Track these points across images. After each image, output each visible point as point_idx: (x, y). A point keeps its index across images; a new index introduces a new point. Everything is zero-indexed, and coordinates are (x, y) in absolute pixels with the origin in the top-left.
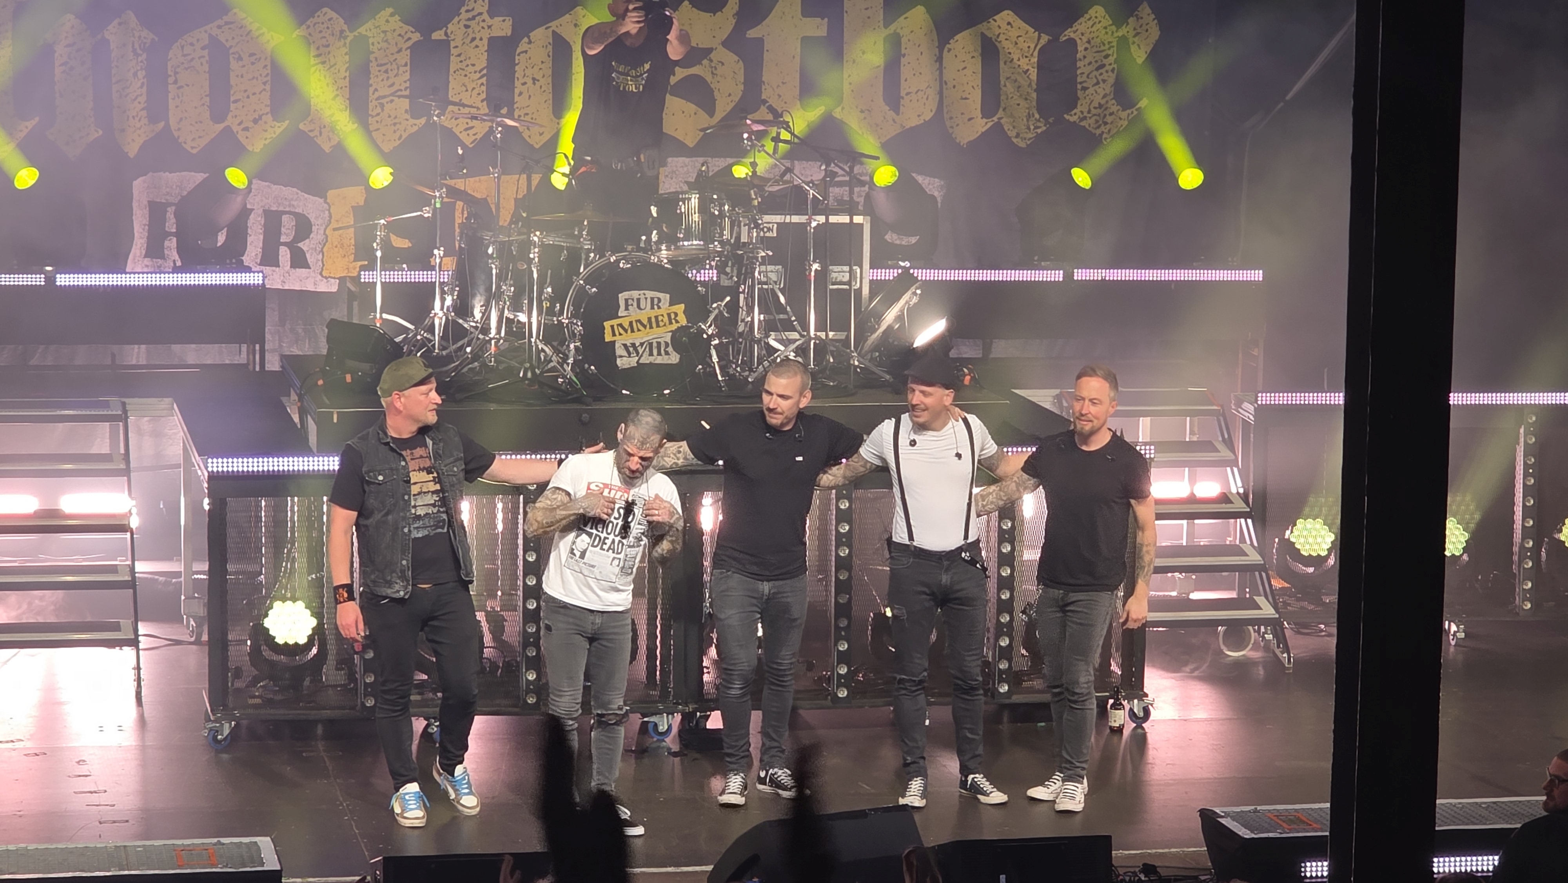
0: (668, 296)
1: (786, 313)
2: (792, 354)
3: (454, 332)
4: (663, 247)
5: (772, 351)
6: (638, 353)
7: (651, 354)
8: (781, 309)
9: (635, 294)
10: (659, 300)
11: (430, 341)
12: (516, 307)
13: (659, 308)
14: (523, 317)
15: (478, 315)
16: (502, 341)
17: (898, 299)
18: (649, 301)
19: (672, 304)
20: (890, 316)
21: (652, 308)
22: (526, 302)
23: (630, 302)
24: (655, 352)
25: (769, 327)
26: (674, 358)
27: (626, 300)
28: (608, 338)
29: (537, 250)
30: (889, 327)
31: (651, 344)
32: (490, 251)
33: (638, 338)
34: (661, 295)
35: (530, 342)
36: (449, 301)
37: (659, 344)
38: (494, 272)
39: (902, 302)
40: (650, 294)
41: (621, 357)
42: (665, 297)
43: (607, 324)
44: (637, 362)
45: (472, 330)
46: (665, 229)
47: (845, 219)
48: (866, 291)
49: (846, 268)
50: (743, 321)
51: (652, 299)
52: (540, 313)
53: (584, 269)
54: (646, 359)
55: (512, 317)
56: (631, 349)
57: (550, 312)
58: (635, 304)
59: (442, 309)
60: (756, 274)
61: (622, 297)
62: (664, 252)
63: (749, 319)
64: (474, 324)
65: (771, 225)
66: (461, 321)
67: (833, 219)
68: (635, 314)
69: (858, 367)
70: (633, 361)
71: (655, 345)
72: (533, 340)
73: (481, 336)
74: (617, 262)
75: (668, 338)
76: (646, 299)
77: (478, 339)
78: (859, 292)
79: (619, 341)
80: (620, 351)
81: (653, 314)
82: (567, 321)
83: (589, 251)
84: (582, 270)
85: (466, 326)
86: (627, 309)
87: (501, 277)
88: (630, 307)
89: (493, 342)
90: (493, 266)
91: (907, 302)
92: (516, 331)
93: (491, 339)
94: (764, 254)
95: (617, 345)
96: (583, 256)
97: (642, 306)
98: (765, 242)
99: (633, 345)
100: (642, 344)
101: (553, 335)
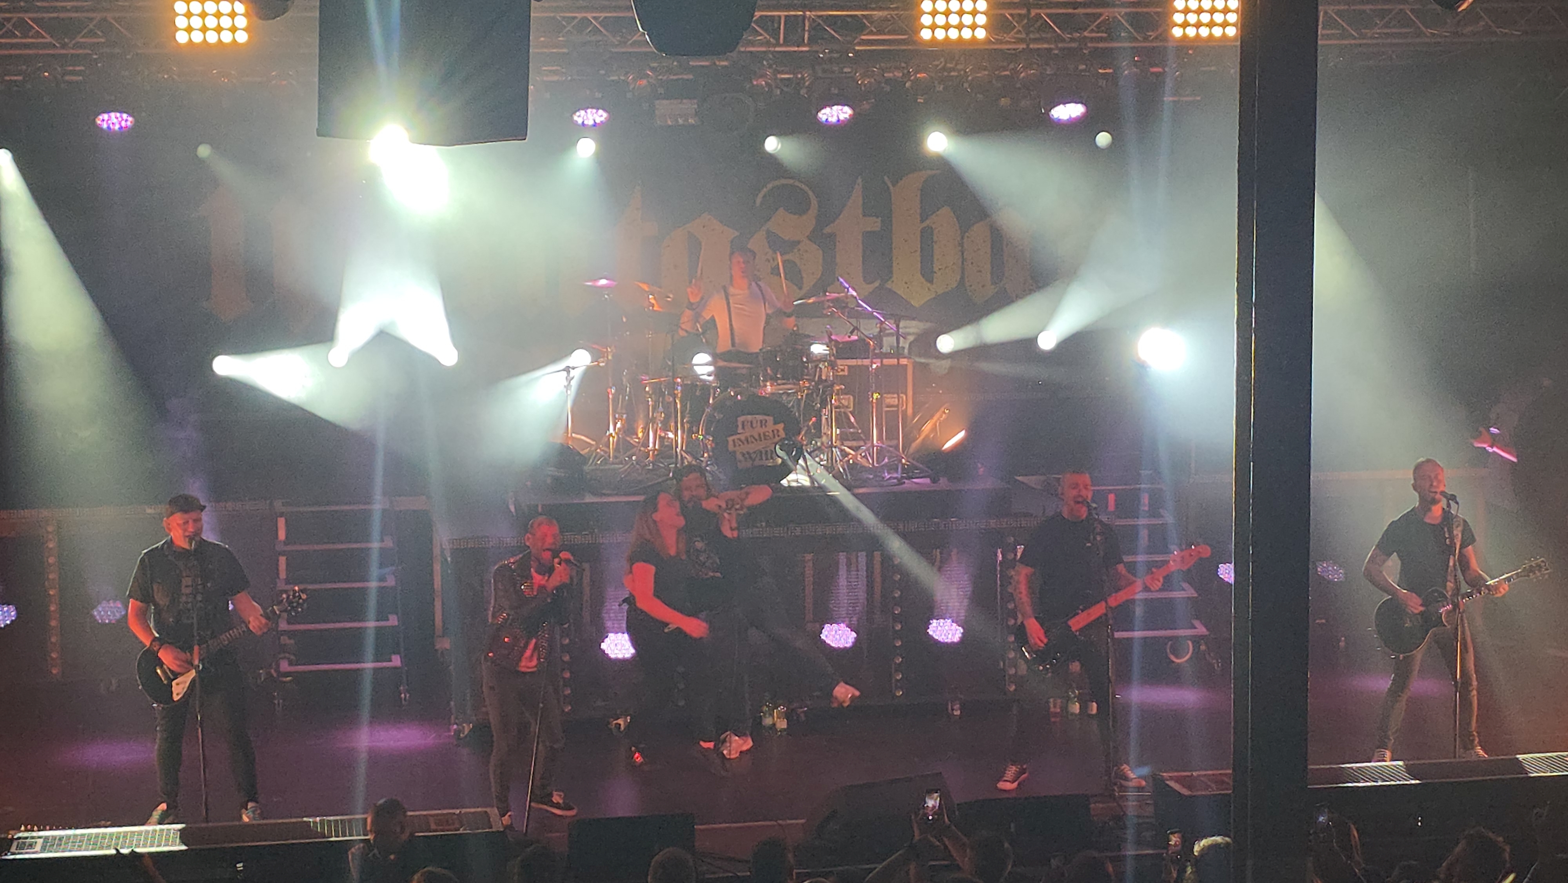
0: (772, 418)
1: (854, 427)
2: (859, 456)
3: (624, 446)
4: (768, 384)
5: (845, 454)
6: (751, 458)
7: (762, 459)
8: (851, 425)
9: (749, 417)
10: (766, 421)
11: (606, 452)
12: (666, 429)
13: (766, 426)
14: (671, 435)
15: (640, 435)
16: (656, 452)
17: (932, 417)
18: (759, 422)
19: (775, 423)
20: (927, 428)
21: (761, 426)
22: (673, 424)
23: (746, 423)
24: (764, 458)
25: (843, 438)
27: (743, 423)
29: (679, 388)
30: (927, 436)
31: (761, 452)
32: (647, 389)
33: (752, 447)
34: (766, 418)
35: (676, 452)
36: (619, 425)
37: (767, 451)
38: (650, 403)
39: (935, 418)
41: (740, 461)
42: (770, 419)
44: (752, 465)
45: (636, 445)
46: (769, 371)
47: (894, 362)
48: (910, 411)
49: (896, 396)
50: (825, 434)
51: (761, 421)
52: (683, 432)
53: (713, 399)
54: (757, 463)
55: (663, 435)
56: (747, 456)
57: (691, 431)
58: (749, 423)
59: (615, 429)
60: (833, 401)
61: (741, 419)
62: (769, 387)
63: (829, 433)
64: (637, 440)
65: (842, 367)
66: (628, 439)
67: (885, 361)
69: (905, 464)
70: (749, 464)
71: (764, 452)
72: (678, 450)
73: (642, 449)
74: (736, 395)
76: (757, 422)
77: (640, 450)
78: (905, 413)
80: (739, 456)
81: (762, 431)
82: (701, 437)
83: (715, 388)
84: (711, 401)
85: (631, 442)
86: (743, 428)
87: (655, 407)
88: (746, 427)
89: (651, 453)
90: (650, 399)
91: (939, 419)
92: (666, 445)
93: (649, 451)
94: (838, 388)
95: (738, 453)
96: (712, 391)
97: (754, 425)
98: (839, 379)
99: (748, 453)
100: (755, 452)
101: (692, 447)
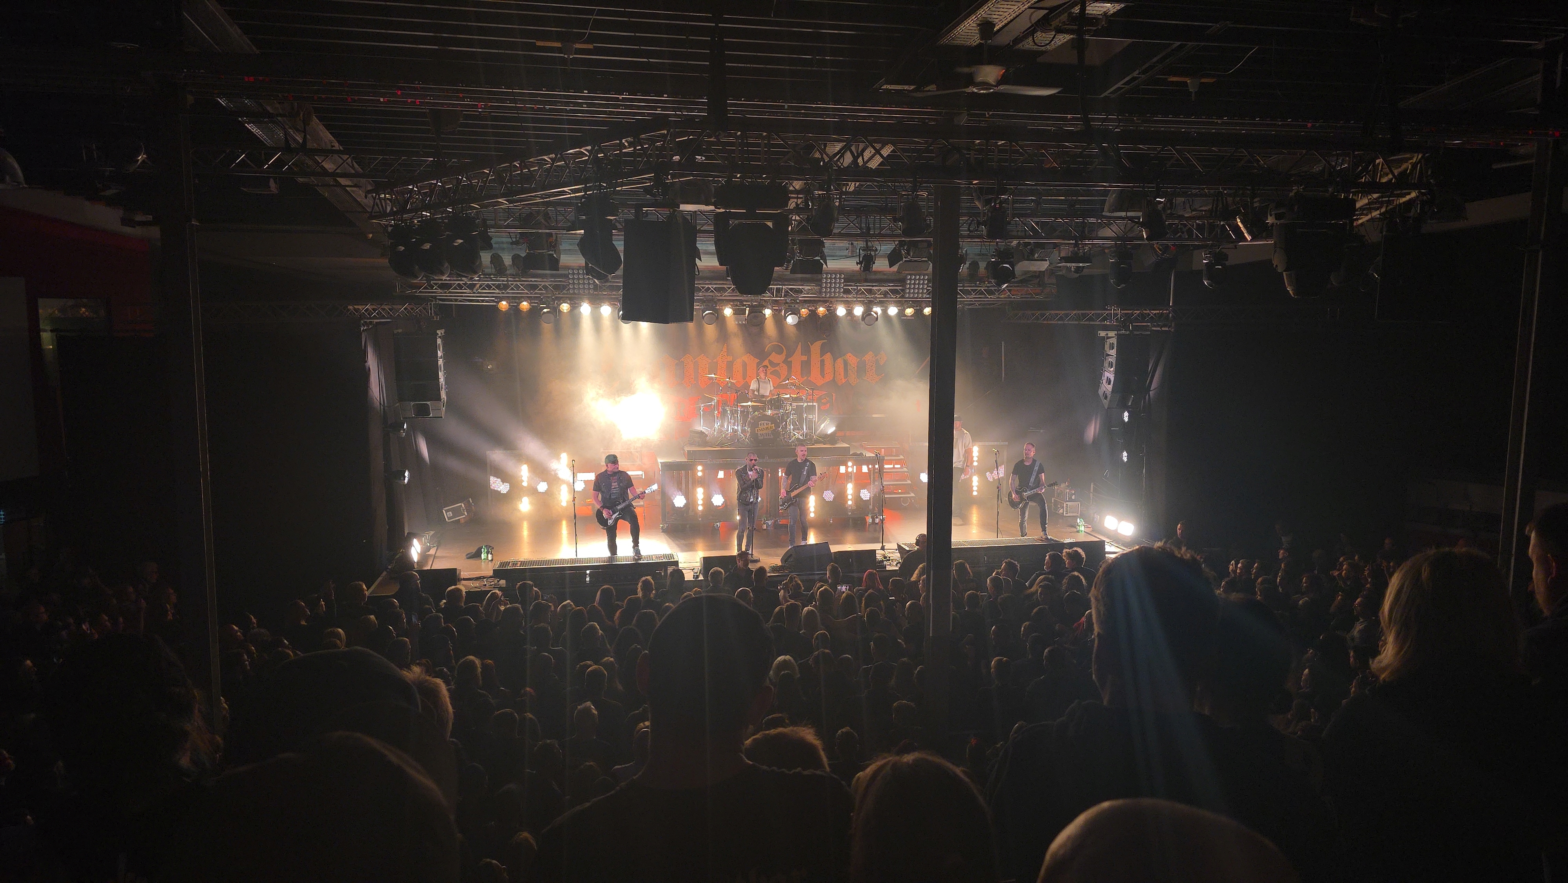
2: (799, 436)
3: (720, 431)
4: (769, 411)
5: (795, 435)
9: (762, 422)
10: (768, 423)
12: (734, 425)
13: (768, 425)
14: (736, 428)
15: (726, 427)
17: (824, 423)
18: (766, 424)
19: (771, 424)
20: (822, 426)
22: (737, 424)
24: (767, 436)
26: (772, 437)
28: (756, 432)
30: (822, 429)
32: (729, 412)
33: (764, 432)
36: (719, 424)
38: (729, 417)
40: (766, 422)
41: (759, 437)
43: (756, 429)
46: (770, 407)
47: (812, 404)
49: (812, 416)
52: (740, 427)
54: (765, 437)
55: (733, 427)
56: (762, 435)
57: (742, 426)
60: (791, 417)
61: (760, 423)
63: (789, 427)
64: (725, 430)
65: (794, 405)
66: (721, 429)
67: (808, 404)
68: (762, 427)
70: (762, 438)
71: (767, 434)
72: (739, 433)
74: (758, 414)
75: (770, 432)
77: (725, 433)
78: (815, 421)
79: (759, 433)
80: (759, 435)
81: (767, 427)
82: (746, 429)
85: (723, 430)
87: (730, 418)
88: (761, 425)
91: (826, 424)
92: (735, 431)
93: (729, 433)
94: (792, 412)
96: (750, 413)
97: (764, 425)
98: (794, 410)
100: (764, 434)
101: (743, 431)
